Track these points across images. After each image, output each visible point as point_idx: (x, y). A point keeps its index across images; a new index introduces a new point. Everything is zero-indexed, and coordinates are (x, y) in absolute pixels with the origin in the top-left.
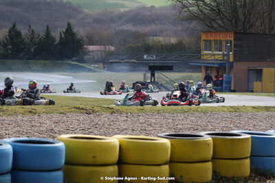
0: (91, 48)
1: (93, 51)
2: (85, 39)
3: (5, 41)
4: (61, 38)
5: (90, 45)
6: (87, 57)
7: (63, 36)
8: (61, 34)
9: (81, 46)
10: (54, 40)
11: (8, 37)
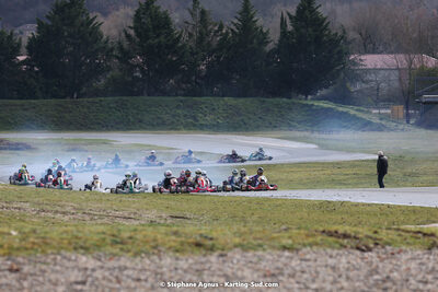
0: (370, 61)
1: (376, 70)
2: (352, 35)
3: (126, 44)
4: (284, 33)
5: (367, 52)
6: (359, 86)
7: (290, 28)
8: (283, 23)
9: (342, 55)
10: (263, 38)
11: (132, 32)
